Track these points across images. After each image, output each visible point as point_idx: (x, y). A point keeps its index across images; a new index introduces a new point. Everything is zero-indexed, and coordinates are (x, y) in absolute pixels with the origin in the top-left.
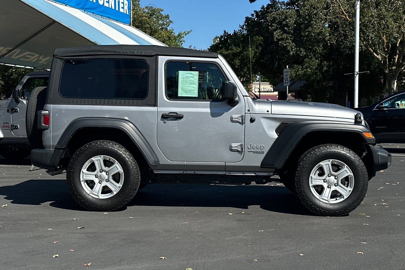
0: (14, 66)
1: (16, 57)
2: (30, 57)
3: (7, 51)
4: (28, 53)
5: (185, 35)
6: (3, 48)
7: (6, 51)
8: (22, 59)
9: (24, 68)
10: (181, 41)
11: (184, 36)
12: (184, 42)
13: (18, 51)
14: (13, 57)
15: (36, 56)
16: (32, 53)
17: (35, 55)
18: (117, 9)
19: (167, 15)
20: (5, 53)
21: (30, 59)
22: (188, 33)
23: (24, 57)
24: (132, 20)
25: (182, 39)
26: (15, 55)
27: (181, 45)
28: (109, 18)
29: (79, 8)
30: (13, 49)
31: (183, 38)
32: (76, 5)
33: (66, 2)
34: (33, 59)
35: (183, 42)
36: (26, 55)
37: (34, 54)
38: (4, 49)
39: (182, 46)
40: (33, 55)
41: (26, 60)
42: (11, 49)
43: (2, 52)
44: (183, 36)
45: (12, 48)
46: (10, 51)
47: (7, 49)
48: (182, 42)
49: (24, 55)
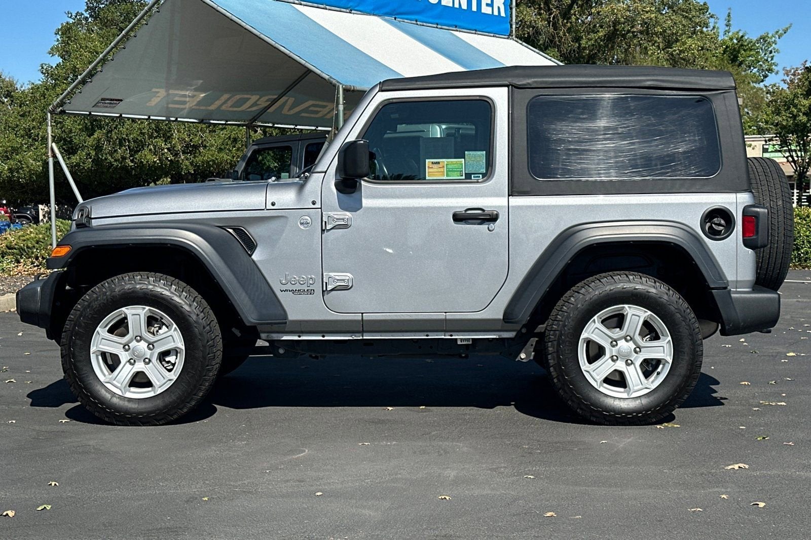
0: (294, 128)
1: (292, 112)
2: (319, 109)
3: (270, 103)
4: (310, 103)
5: (779, 38)
6: (258, 97)
7: (266, 101)
8: (303, 114)
9: (315, 129)
10: (771, 52)
11: (777, 39)
12: (778, 53)
13: (288, 100)
14: (285, 111)
15: (329, 107)
16: (321, 103)
17: (327, 106)
18: (474, 8)
19: (702, 4)
20: (266, 105)
21: (321, 113)
22: (785, 33)
23: (306, 110)
24: (514, 26)
25: (772, 47)
26: (287, 107)
27: (772, 60)
28: (456, 27)
29: (383, 14)
30: (279, 97)
31: (776, 44)
32: (374, 10)
33: (351, 4)
34: (326, 112)
35: (775, 52)
36: (309, 107)
37: (324, 104)
38: (262, 99)
39: (773, 62)
40: (324, 107)
41: (312, 116)
42: (276, 97)
43: (261, 104)
44: (775, 40)
45: (276, 95)
46: (274, 102)
47: (266, 98)
48: (773, 54)
49: (306, 106)
